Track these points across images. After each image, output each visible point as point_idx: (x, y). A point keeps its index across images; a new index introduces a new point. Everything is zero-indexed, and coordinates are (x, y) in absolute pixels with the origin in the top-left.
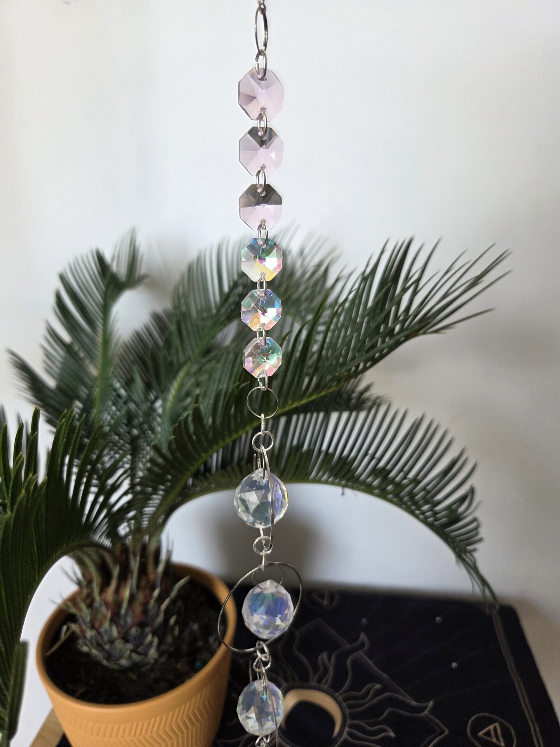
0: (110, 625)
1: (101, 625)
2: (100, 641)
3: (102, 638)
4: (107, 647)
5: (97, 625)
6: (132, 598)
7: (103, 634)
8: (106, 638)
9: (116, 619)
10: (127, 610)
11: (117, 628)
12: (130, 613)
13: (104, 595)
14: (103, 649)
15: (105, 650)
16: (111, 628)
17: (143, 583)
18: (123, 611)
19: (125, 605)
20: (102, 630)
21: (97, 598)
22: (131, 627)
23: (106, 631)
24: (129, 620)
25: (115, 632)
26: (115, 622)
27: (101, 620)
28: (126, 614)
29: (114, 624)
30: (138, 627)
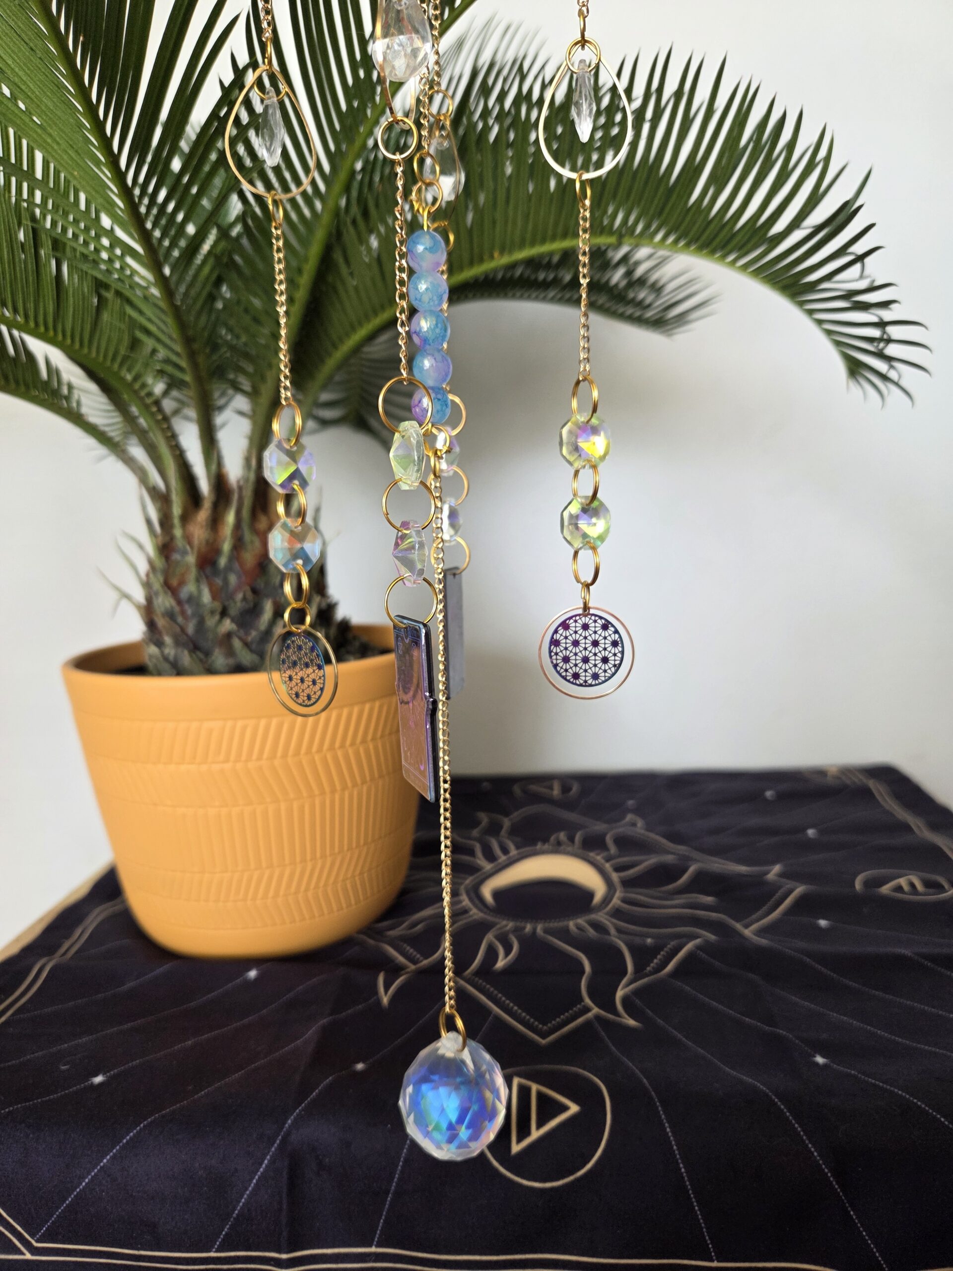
0: (198, 580)
1: (182, 583)
2: (180, 619)
3: (183, 613)
4: (190, 630)
5: (174, 582)
6: (238, 544)
8: (189, 612)
9: (208, 570)
10: (231, 559)
11: (210, 590)
12: (236, 566)
13: (189, 527)
14: (183, 630)
15: (187, 636)
16: (200, 591)
17: (263, 525)
18: (223, 561)
19: (226, 547)
20: (184, 593)
21: (178, 532)
22: (235, 593)
23: (190, 597)
24: (233, 579)
25: (206, 597)
26: (207, 577)
27: (183, 575)
28: (229, 568)
29: (205, 580)
30: (248, 588)
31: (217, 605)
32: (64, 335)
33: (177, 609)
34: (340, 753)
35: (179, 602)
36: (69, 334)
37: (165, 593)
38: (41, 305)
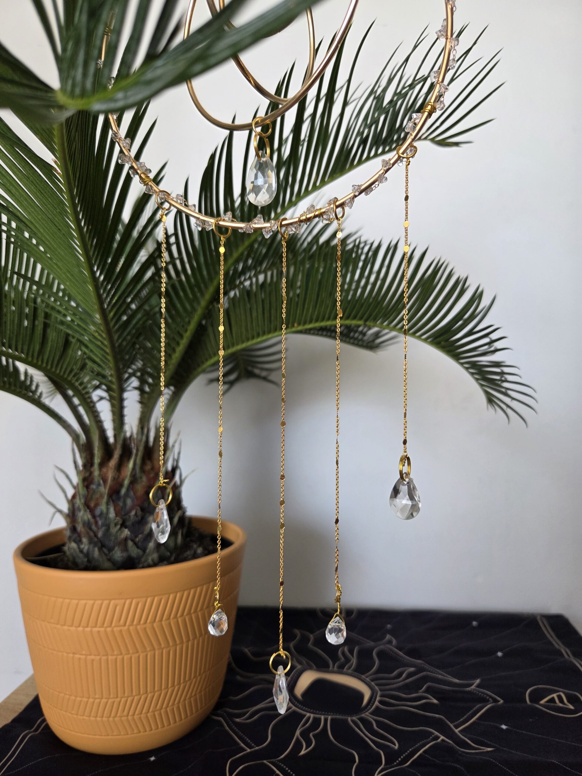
0: (107, 504)
1: (97, 505)
2: (94, 527)
3: (96, 523)
4: (100, 534)
5: (92, 504)
6: (134, 480)
7: (98, 519)
8: (100, 523)
9: (114, 497)
10: (128, 490)
11: (115, 509)
12: (132, 493)
13: (104, 470)
14: (96, 536)
15: (97, 538)
16: (108, 509)
17: (148, 467)
18: (123, 491)
19: (126, 482)
20: (97, 512)
21: (96, 473)
22: (130, 511)
23: (102, 513)
24: (129, 502)
25: (112, 514)
26: (113, 501)
27: (97, 499)
28: (127, 495)
29: (111, 503)
30: (138, 508)
31: (119, 520)
32: (42, 362)
33: (92, 520)
34: (193, 616)
35: (94, 517)
36: (45, 361)
37: (85, 511)
38: (32, 346)
